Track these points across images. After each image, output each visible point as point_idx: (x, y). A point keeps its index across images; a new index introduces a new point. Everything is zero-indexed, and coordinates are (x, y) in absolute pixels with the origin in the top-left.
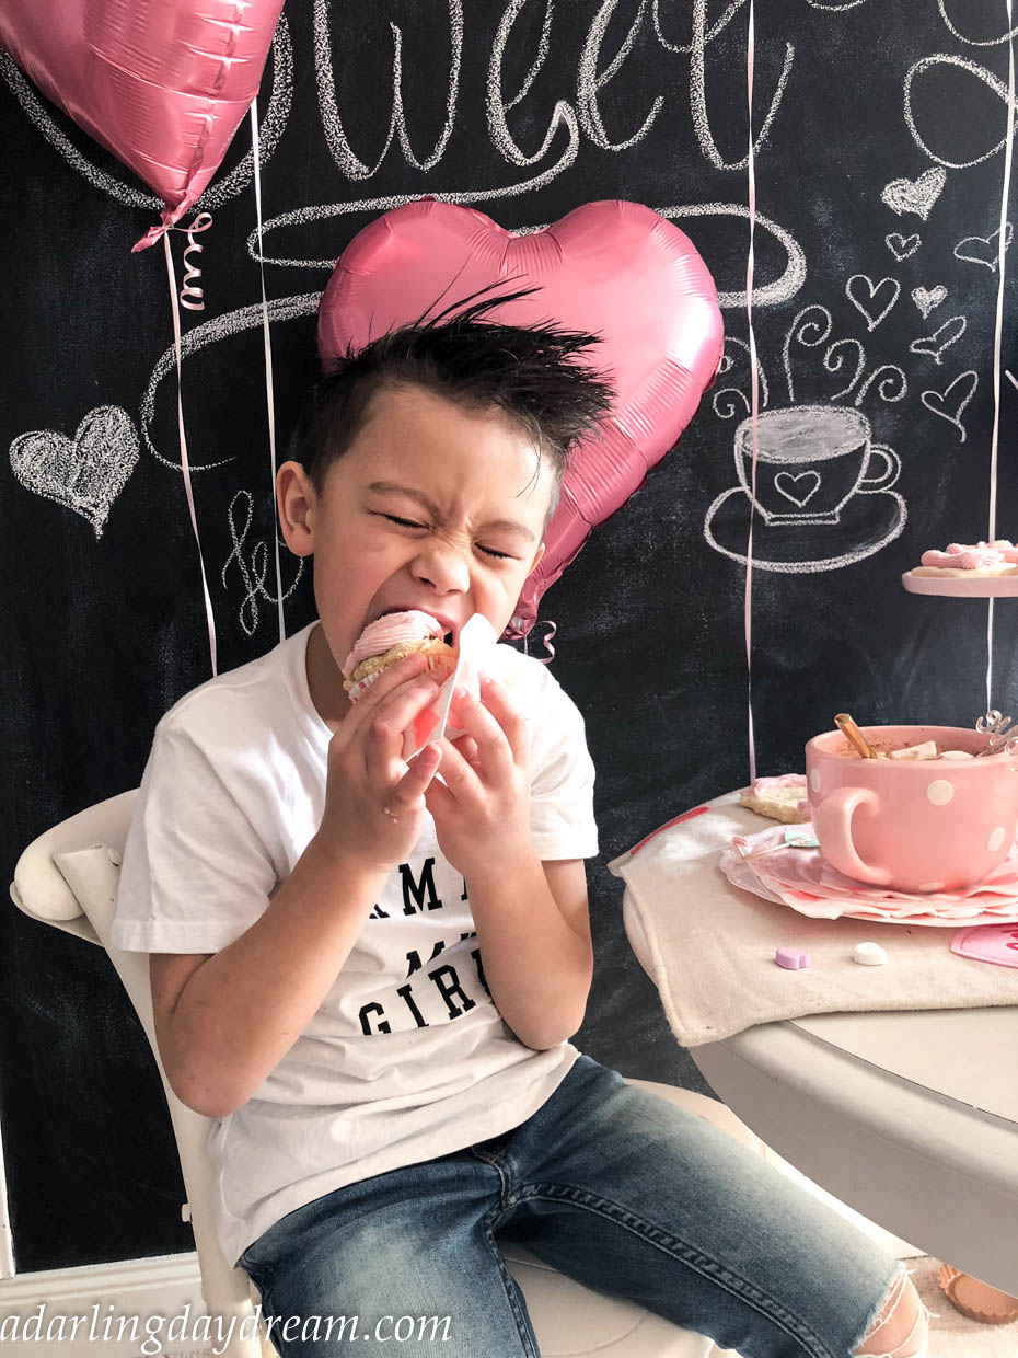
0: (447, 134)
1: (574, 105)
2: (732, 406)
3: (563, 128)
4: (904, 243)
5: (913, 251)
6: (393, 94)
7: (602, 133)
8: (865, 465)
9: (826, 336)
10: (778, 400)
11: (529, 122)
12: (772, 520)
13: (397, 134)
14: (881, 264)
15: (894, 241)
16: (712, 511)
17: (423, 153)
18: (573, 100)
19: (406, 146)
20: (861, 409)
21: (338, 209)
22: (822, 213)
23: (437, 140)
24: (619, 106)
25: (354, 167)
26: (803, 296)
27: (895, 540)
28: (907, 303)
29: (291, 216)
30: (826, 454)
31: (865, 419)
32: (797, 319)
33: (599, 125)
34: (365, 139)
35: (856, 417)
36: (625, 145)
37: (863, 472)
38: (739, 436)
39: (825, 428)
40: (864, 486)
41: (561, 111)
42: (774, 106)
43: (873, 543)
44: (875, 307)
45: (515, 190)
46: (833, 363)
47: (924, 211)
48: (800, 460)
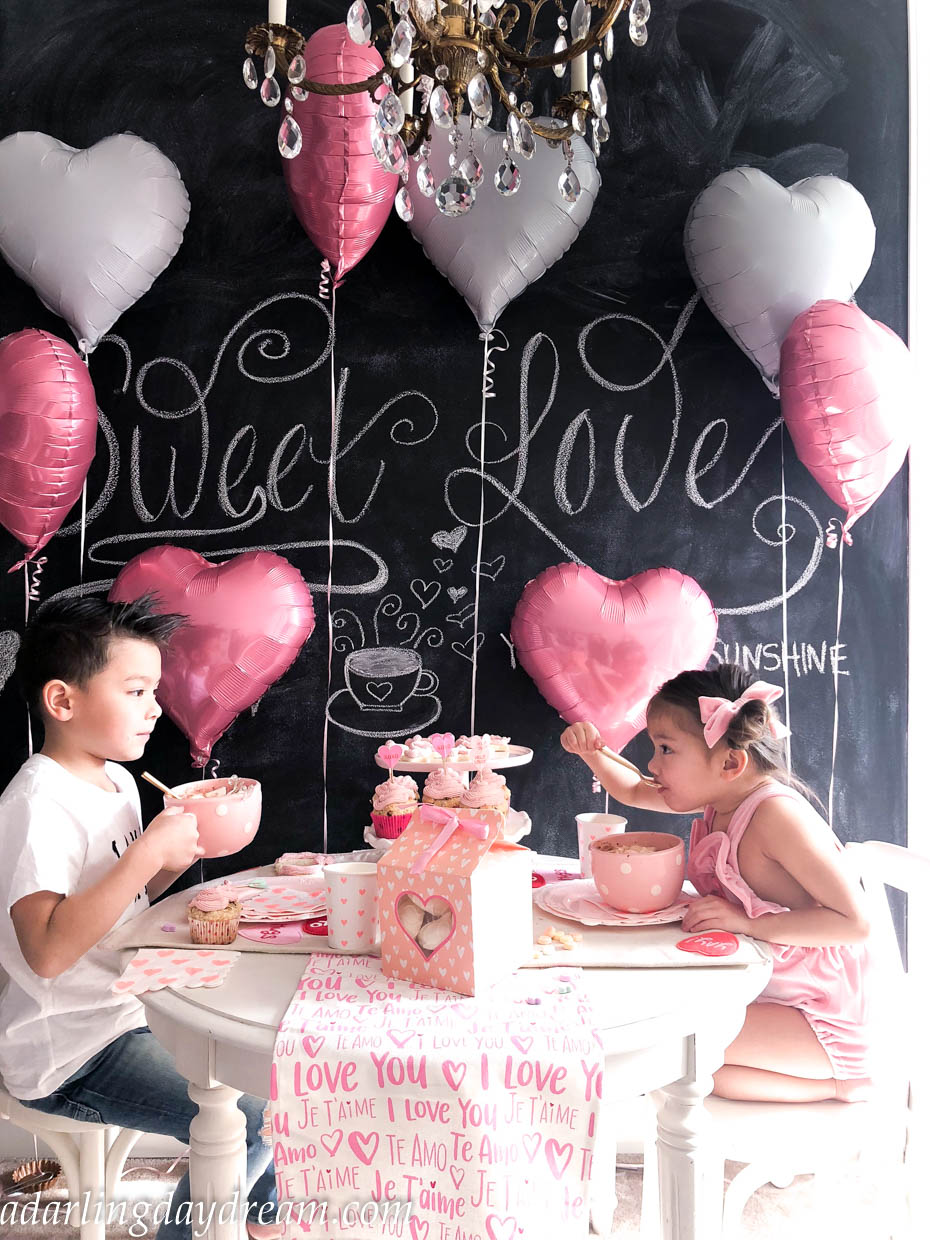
0: (196, 500)
1: (265, 488)
2: (344, 645)
3: (258, 499)
4: (443, 564)
5: (448, 568)
6: (170, 480)
7: (279, 502)
8: (418, 681)
9: (398, 611)
10: (370, 644)
11: (240, 497)
12: (364, 708)
13: (170, 499)
14: (430, 574)
15: (438, 563)
16: (330, 701)
17: (183, 509)
18: (264, 486)
19: (174, 506)
20: (416, 650)
21: (136, 536)
22: (398, 546)
23: (191, 503)
24: (289, 489)
25: (146, 515)
26: (386, 589)
27: (434, 723)
28: (444, 595)
29: (112, 539)
30: (396, 673)
31: (419, 656)
32: (382, 602)
33: (278, 498)
34: (154, 500)
35: (413, 654)
36: (291, 509)
37: (417, 684)
38: (347, 662)
39: (395, 659)
40: (417, 692)
41: (258, 490)
42: (373, 492)
43: (421, 724)
44: (426, 596)
45: (230, 529)
46: (402, 625)
47: (455, 548)
48: (381, 676)
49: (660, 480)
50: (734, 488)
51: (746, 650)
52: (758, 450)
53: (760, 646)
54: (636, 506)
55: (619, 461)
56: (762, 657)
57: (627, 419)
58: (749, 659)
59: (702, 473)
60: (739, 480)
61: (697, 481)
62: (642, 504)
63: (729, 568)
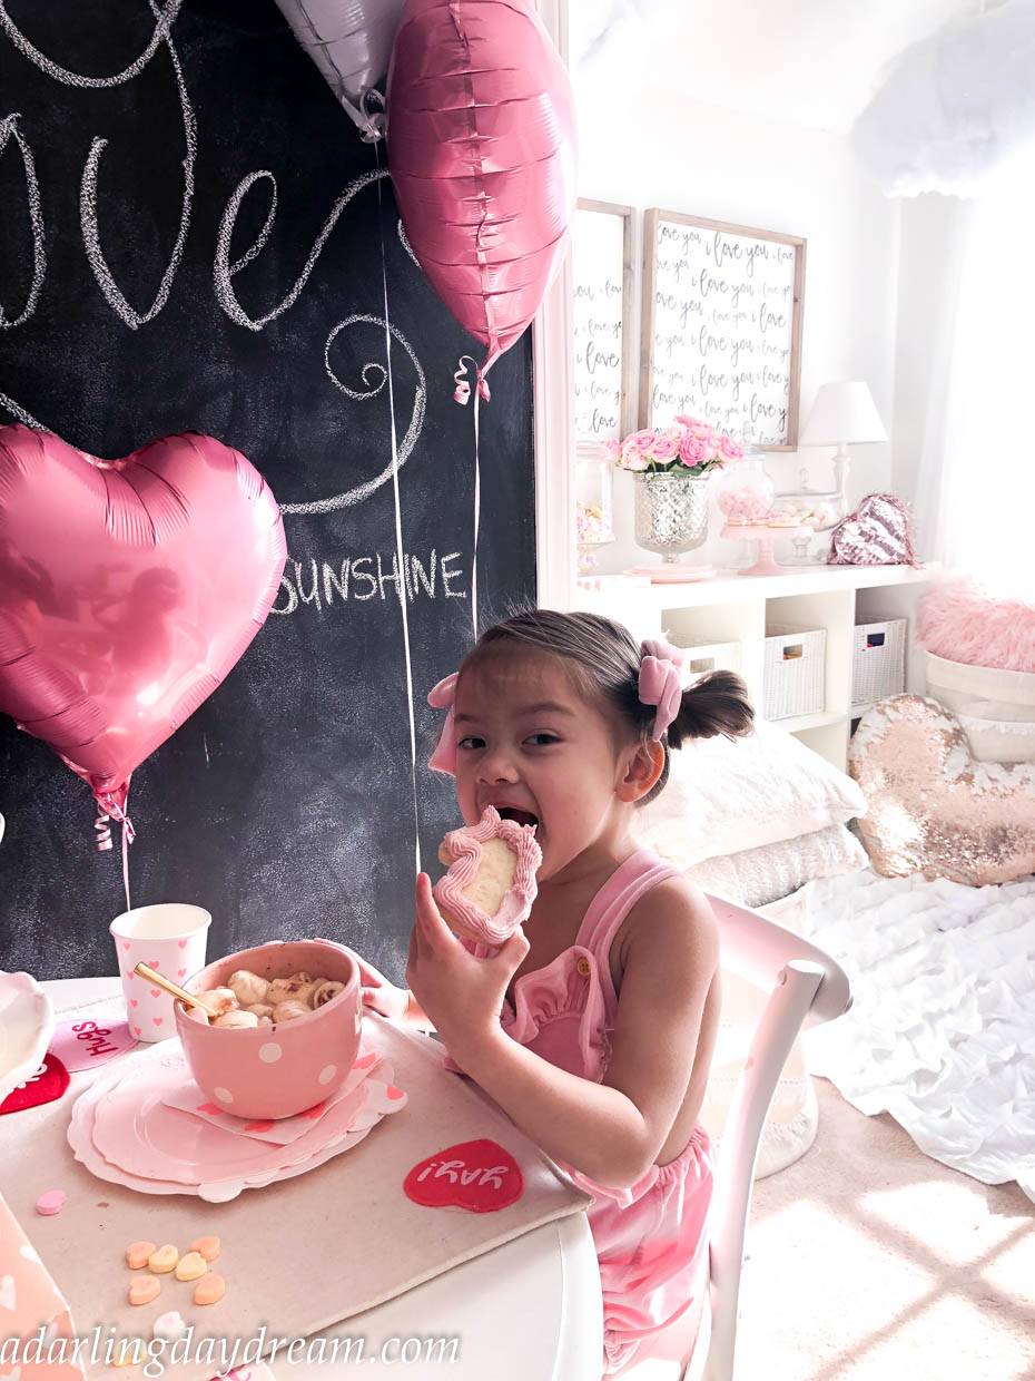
49: (170, 271)
50: (293, 296)
51: (327, 571)
52: (325, 235)
53: (346, 563)
54: (132, 321)
55: (90, 228)
56: (351, 577)
57: (98, 145)
58: (332, 583)
59: (240, 265)
60: (300, 284)
61: (233, 280)
62: (141, 314)
63: (294, 435)
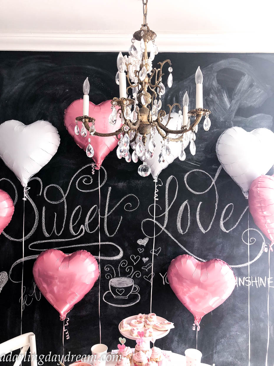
0: (62, 230)
1: (84, 226)
2: (109, 277)
3: (82, 229)
4: (141, 250)
5: (143, 251)
6: (54, 223)
7: (89, 230)
8: (133, 289)
9: (126, 265)
10: (117, 276)
11: (76, 229)
12: (115, 297)
13: (54, 230)
14: (137, 253)
15: (139, 249)
16: (104, 295)
17: (58, 233)
18: (84, 225)
19: (56, 232)
20: (132, 278)
21: (44, 241)
22: (126, 244)
23: (61, 231)
24: (92, 226)
25: (47, 235)
26: (123, 258)
27: (138, 302)
28: (141, 260)
29: (36, 242)
30: (126, 286)
31: (133, 280)
32: (121, 262)
33: (88, 229)
34: (49, 230)
35: (131, 280)
36: (92, 232)
37: (132, 290)
38: (110, 282)
39: (126, 281)
40: (132, 292)
41: (82, 226)
42: (118, 226)
43: (134, 303)
44: (135, 261)
45: (73, 239)
46: (127, 270)
47: (145, 245)
48: (121, 287)
49: (212, 223)
50: (236, 226)
51: (240, 279)
52: (243, 214)
53: (244, 278)
54: (204, 232)
55: (198, 217)
56: (245, 281)
57: (200, 203)
58: (241, 282)
59: (225, 221)
60: (237, 223)
61: (223, 224)
62: (206, 231)
63: (234, 252)
